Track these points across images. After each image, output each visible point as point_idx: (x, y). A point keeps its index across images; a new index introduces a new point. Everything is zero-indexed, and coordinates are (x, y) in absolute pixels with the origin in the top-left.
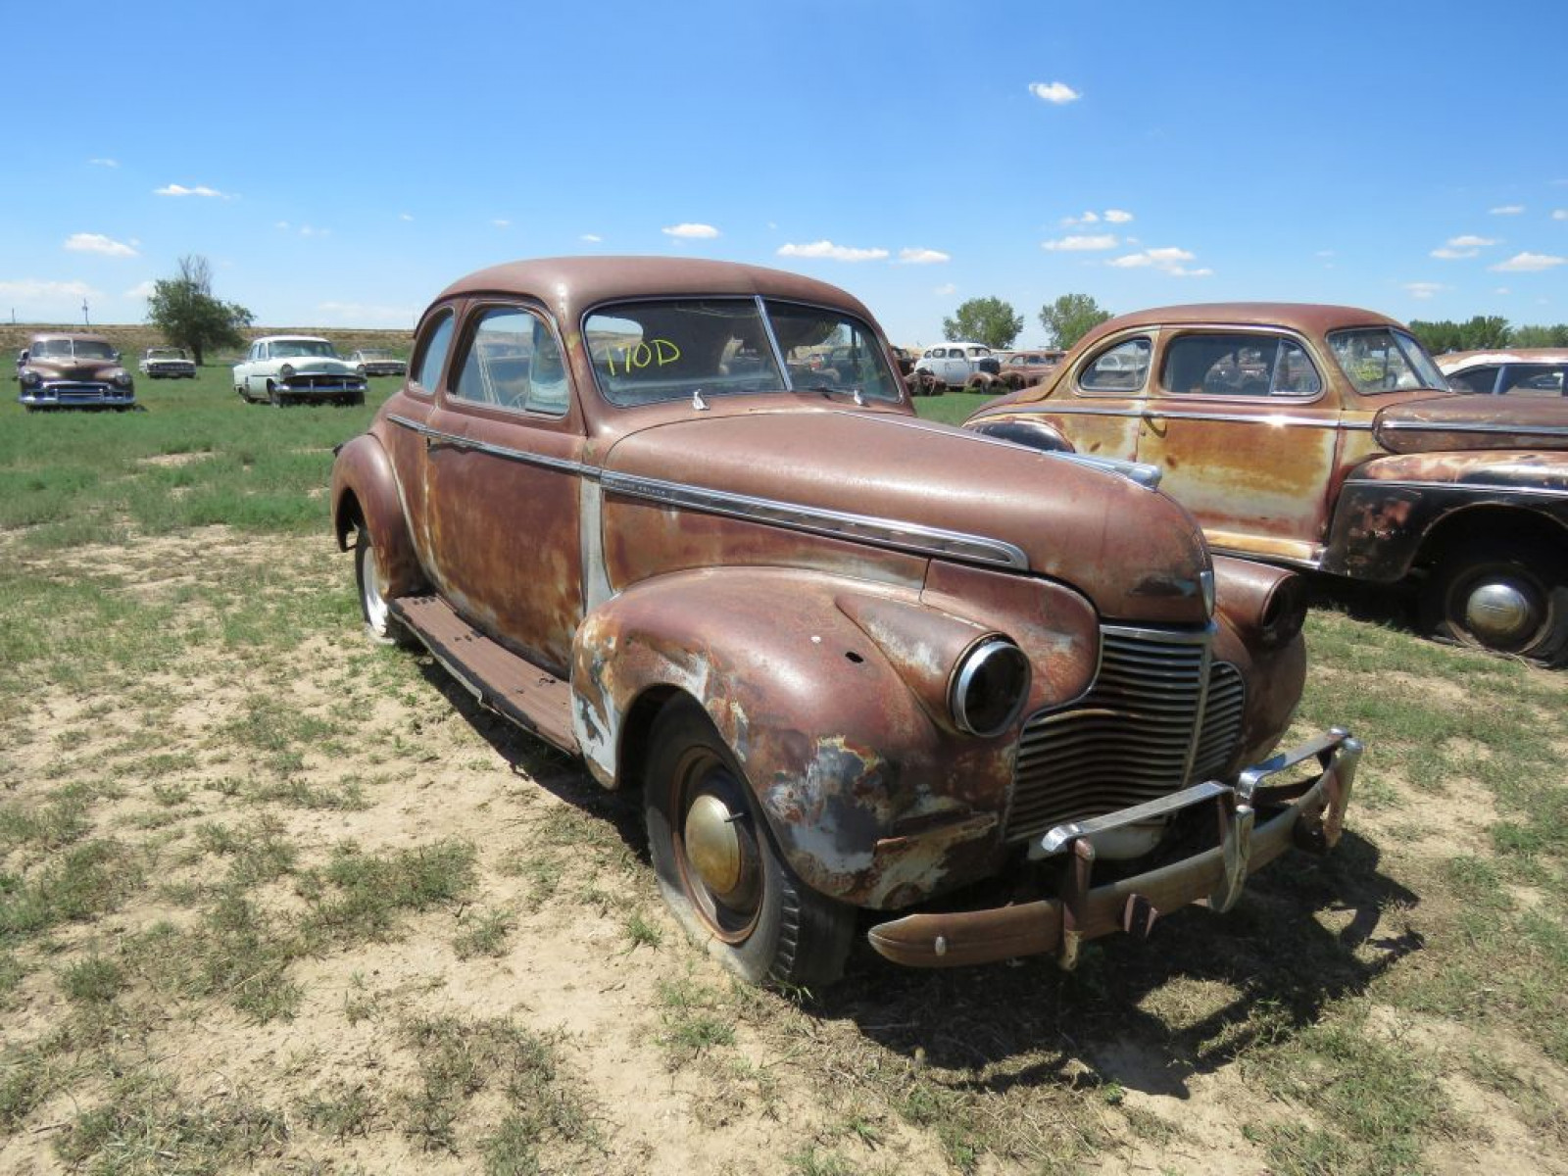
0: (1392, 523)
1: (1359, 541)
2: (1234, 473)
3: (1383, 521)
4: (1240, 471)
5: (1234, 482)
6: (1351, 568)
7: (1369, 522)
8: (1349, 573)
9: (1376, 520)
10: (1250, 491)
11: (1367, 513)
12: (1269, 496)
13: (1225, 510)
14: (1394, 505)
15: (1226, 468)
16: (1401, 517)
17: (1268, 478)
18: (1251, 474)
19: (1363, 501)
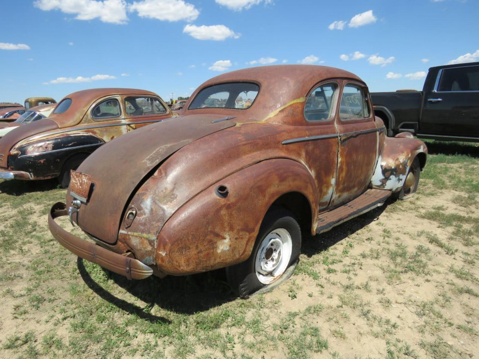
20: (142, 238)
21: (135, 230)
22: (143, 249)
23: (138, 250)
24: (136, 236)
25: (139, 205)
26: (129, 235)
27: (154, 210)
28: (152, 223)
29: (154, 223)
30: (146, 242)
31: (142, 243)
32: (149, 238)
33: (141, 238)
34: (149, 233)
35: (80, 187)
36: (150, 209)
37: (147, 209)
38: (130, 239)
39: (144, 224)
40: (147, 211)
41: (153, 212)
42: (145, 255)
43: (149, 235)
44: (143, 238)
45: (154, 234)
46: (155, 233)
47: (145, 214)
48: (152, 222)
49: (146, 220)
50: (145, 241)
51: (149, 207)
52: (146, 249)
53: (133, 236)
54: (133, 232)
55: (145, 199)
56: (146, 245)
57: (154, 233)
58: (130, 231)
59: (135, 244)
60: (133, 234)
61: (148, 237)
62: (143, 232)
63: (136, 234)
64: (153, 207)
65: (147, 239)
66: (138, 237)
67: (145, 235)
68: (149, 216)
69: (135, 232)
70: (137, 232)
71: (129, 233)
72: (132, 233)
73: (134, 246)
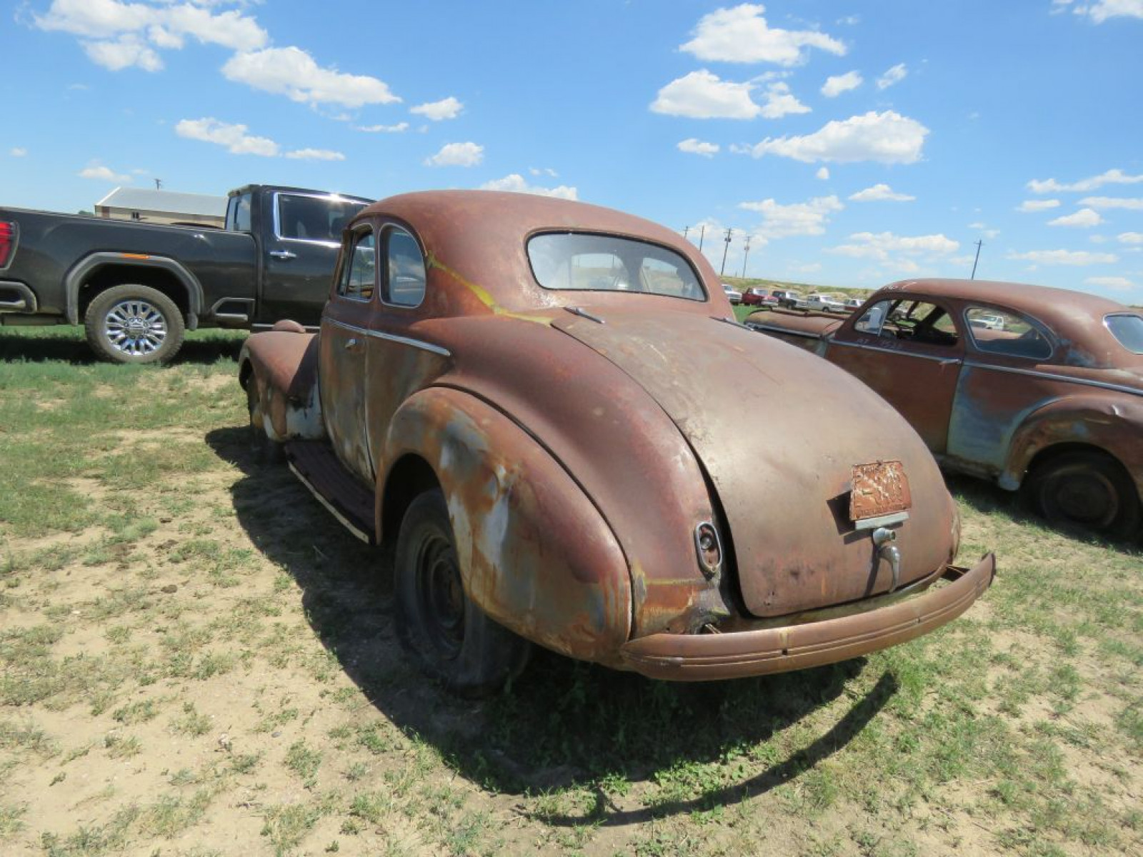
35: (887, 495)
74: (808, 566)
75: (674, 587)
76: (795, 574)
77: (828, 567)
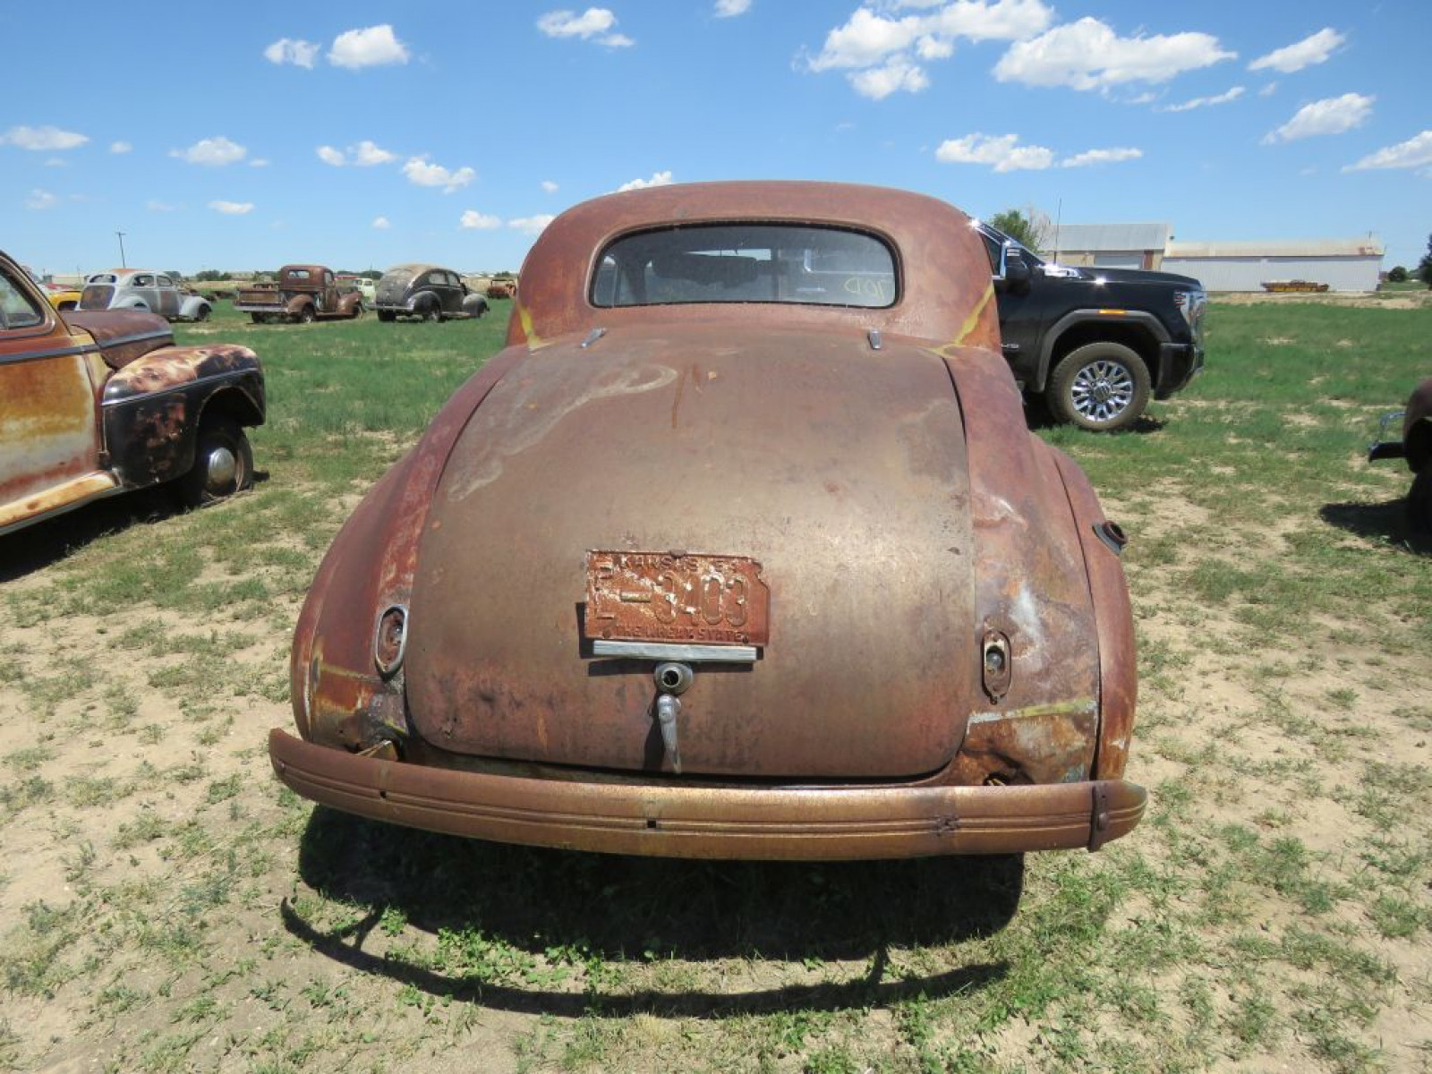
0: (178, 424)
1: (159, 448)
2: (30, 422)
3: (172, 425)
4: (35, 419)
5: (32, 433)
6: (159, 475)
7: (161, 429)
8: (157, 480)
9: (166, 426)
10: (48, 438)
11: (157, 422)
12: (61, 437)
13: (32, 469)
14: (173, 408)
15: (22, 420)
16: (182, 417)
17: (57, 418)
18: (45, 419)
19: (148, 413)
20: (1052, 719)
21: (1027, 700)
22: (1058, 751)
23: (1040, 761)
24: (1033, 718)
25: (1005, 618)
26: (1009, 721)
27: (1051, 621)
28: (1064, 663)
29: (1070, 661)
30: (1067, 725)
31: (1056, 733)
32: (1077, 708)
33: (1051, 717)
34: (1071, 694)
35: (691, 610)
36: (1038, 622)
37: (1028, 624)
38: (1012, 734)
39: (1045, 673)
40: (1032, 630)
41: (1052, 630)
42: (1062, 769)
43: (1075, 701)
44: (1057, 717)
45: (1088, 694)
46: (1090, 689)
47: (1031, 642)
48: (1061, 660)
49: (1043, 657)
50: (1064, 725)
51: (1033, 619)
52: (1068, 749)
53: (1019, 720)
54: (1020, 706)
55: (1012, 594)
56: (1069, 735)
57: (1086, 690)
58: (1011, 708)
59: (1031, 745)
60: (1020, 716)
61: (1072, 707)
62: (1052, 698)
63: (1030, 711)
64: (1044, 615)
65: (1068, 715)
66: (1040, 719)
67: (1061, 706)
68: (1046, 644)
69: (1026, 705)
70: (1032, 703)
71: (1009, 714)
72: (1018, 711)
73: (1027, 751)
74: (511, 693)
75: (345, 680)
76: (488, 699)
77: (550, 703)
